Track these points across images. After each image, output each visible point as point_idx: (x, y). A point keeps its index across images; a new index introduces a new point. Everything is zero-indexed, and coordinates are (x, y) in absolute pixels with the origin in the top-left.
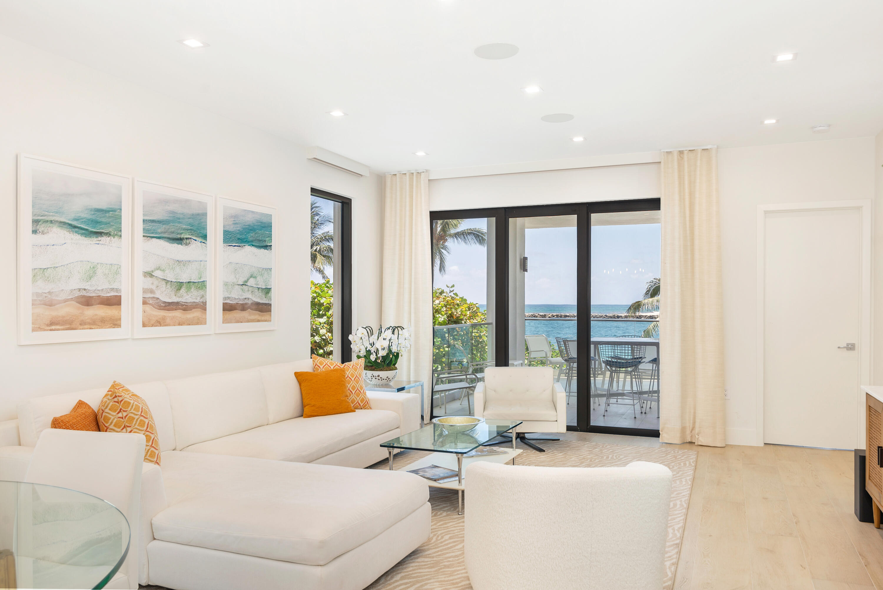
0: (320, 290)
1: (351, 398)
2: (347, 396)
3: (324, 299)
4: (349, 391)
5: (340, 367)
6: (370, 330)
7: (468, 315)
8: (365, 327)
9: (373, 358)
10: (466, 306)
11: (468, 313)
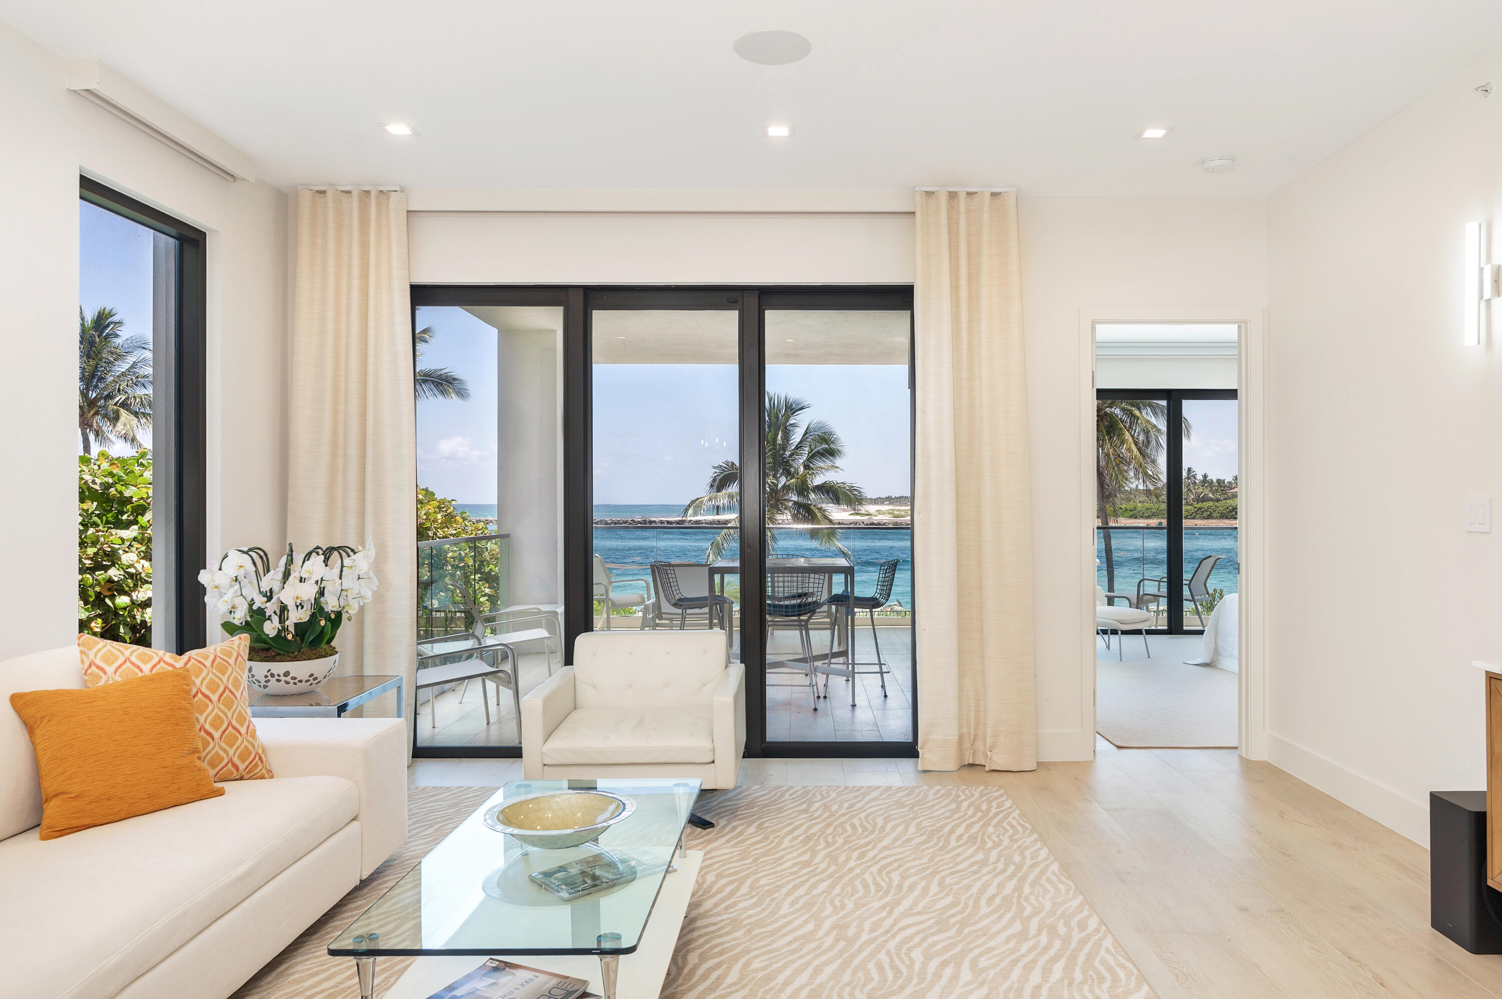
0: (124, 471)
1: (209, 753)
2: (196, 751)
3: (134, 488)
4: (202, 733)
5: (172, 665)
6: (261, 557)
7: (440, 521)
8: (245, 549)
9: (271, 628)
10: (436, 504)
11: (439, 516)
